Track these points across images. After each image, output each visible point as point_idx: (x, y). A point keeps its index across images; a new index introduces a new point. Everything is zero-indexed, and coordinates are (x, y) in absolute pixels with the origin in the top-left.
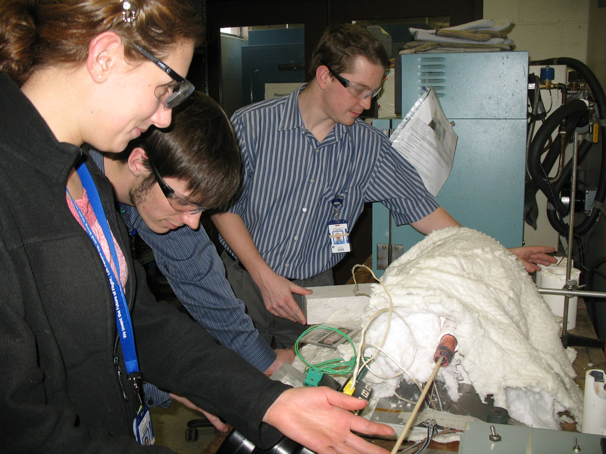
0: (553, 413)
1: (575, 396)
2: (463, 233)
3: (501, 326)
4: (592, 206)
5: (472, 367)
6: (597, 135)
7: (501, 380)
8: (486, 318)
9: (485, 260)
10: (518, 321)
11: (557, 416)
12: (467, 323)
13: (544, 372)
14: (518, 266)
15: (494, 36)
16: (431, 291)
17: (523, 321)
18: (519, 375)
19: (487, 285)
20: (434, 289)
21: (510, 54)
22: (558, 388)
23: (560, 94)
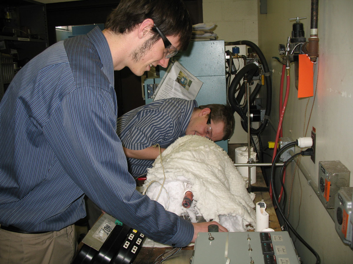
0: (243, 226)
1: (253, 216)
2: (194, 138)
3: (214, 185)
4: (264, 118)
5: (201, 206)
6: (263, 81)
7: (216, 211)
8: (207, 181)
9: (206, 152)
10: (224, 181)
11: (245, 227)
12: (197, 184)
13: (237, 206)
14: (223, 153)
15: (206, 32)
16: (178, 169)
17: (226, 181)
18: (225, 208)
19: (207, 165)
20: (179, 169)
21: (215, 42)
22: (244, 213)
23: (243, 61)
